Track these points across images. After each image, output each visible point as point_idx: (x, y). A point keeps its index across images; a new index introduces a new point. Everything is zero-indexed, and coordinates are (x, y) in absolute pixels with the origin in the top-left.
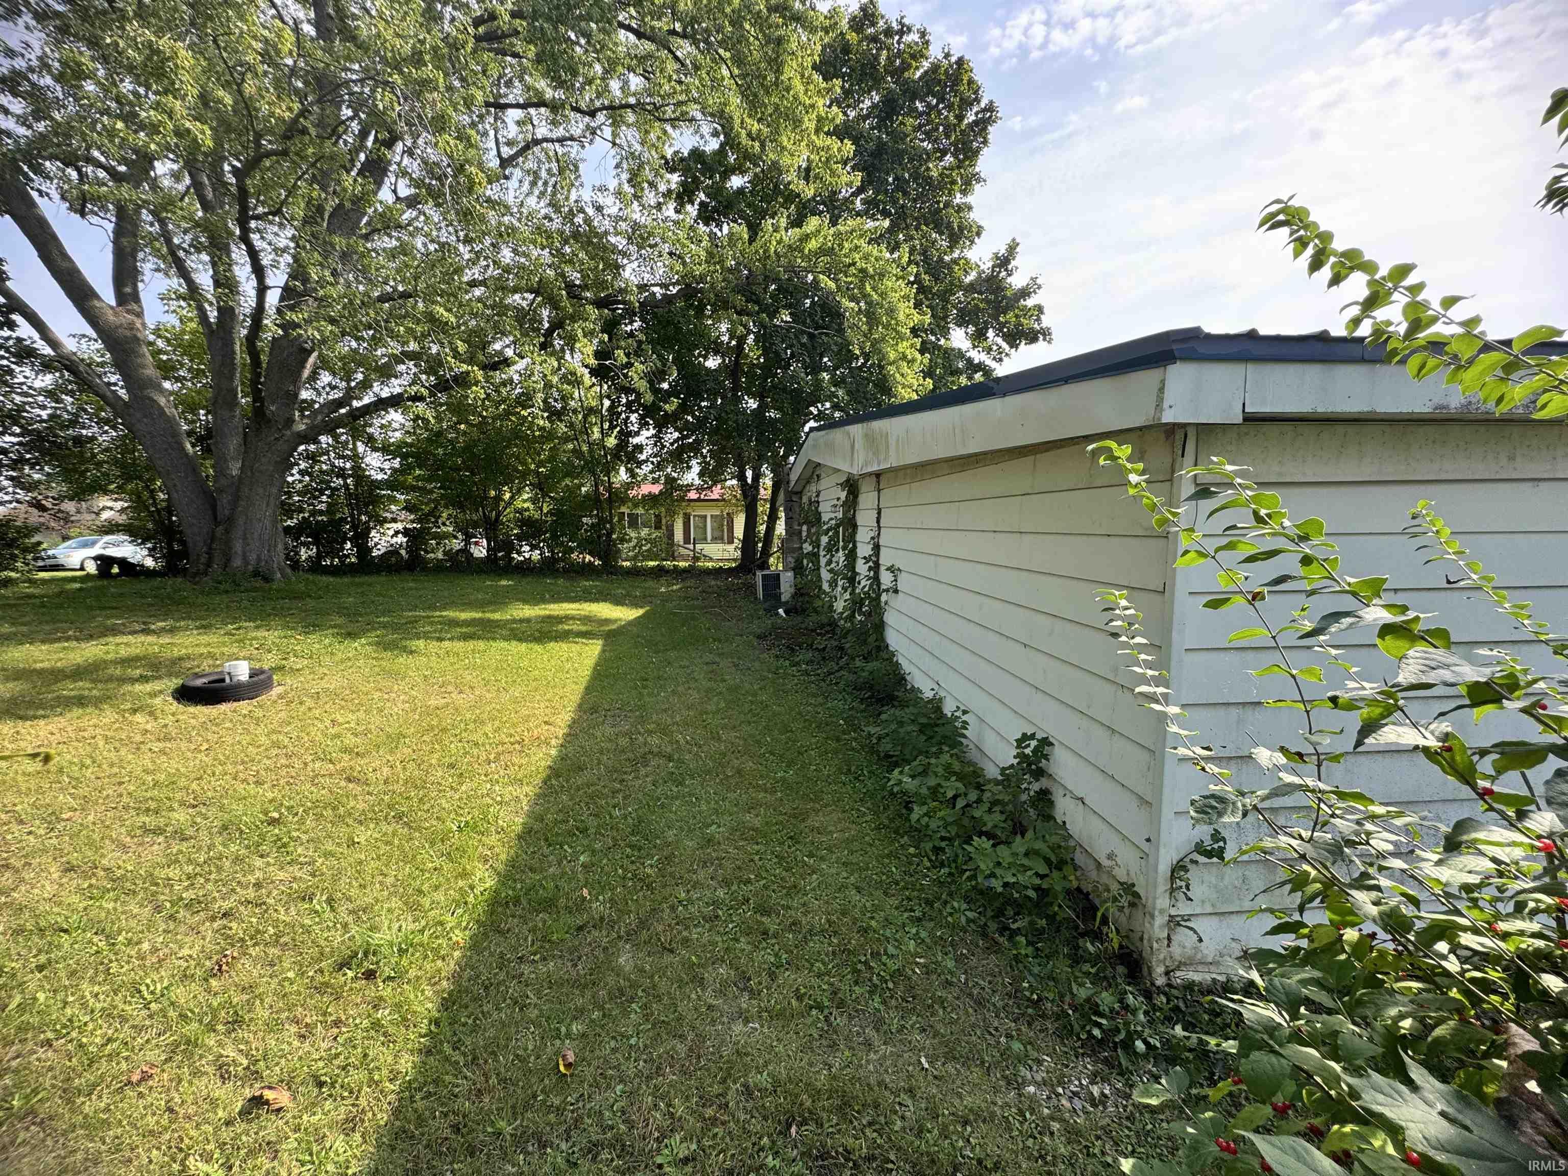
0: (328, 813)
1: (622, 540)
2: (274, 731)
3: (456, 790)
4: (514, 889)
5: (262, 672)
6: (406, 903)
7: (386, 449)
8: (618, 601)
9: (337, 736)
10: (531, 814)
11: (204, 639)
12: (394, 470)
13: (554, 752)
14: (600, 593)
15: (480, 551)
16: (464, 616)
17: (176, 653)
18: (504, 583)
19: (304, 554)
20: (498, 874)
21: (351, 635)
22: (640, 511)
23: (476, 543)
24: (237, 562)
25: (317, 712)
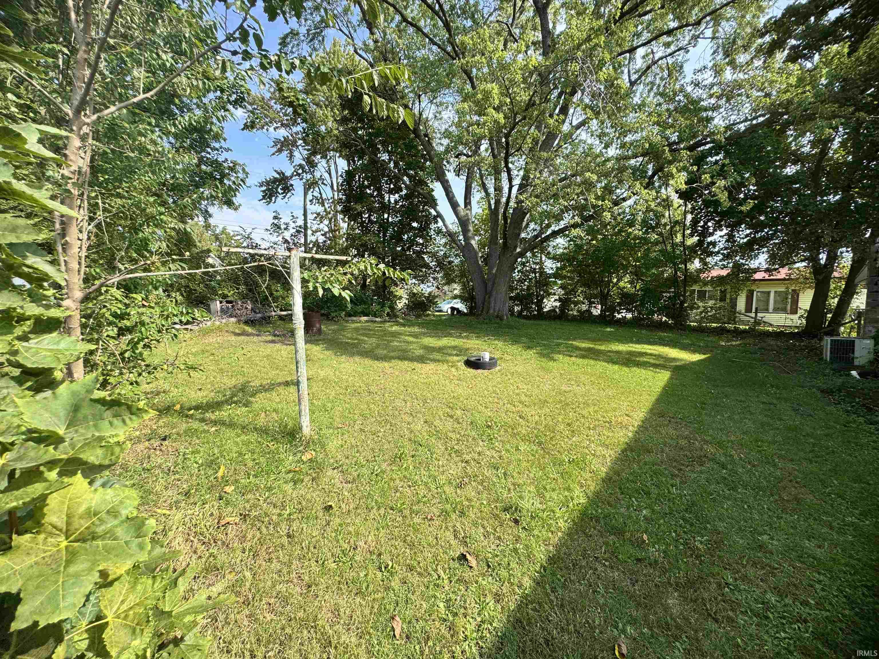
0: (510, 430)
1: (692, 308)
2: (495, 386)
3: (570, 439)
4: (596, 511)
5: (494, 358)
6: (538, 491)
7: (554, 258)
8: (684, 348)
9: (517, 394)
10: (611, 469)
11: (477, 342)
12: (557, 268)
13: (630, 434)
14: (671, 341)
15: (596, 311)
16: (584, 345)
17: (468, 346)
18: (608, 329)
19: (516, 309)
20: (588, 497)
21: (529, 348)
22: (709, 288)
23: (595, 307)
24: (491, 311)
25: (512, 381)
